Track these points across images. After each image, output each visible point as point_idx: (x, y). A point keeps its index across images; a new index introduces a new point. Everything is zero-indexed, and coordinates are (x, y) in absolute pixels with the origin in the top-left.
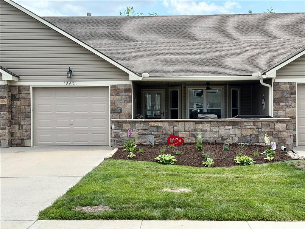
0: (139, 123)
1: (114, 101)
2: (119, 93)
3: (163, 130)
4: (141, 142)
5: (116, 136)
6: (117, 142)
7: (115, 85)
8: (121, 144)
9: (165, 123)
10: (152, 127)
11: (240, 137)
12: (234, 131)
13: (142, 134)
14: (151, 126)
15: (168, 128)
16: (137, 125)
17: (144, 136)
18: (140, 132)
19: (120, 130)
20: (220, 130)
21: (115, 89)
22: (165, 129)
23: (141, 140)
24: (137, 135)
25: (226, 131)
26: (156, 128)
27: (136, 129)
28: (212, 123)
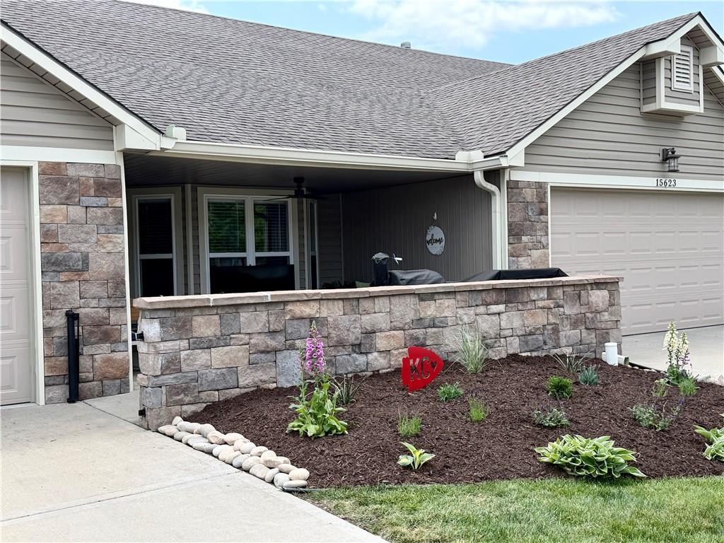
0: (252, 309)
1: (53, 227)
2: (77, 195)
3: (330, 331)
4: (261, 381)
5: (168, 368)
6: (173, 390)
7: (59, 164)
8: (187, 399)
9: (336, 303)
10: (295, 322)
11: (521, 336)
12: (509, 317)
13: (262, 352)
14: (293, 318)
15: (345, 321)
16: (244, 316)
17: (269, 357)
18: (255, 345)
19: (184, 343)
20: (478, 317)
21: (57, 181)
22: (336, 327)
23: (259, 373)
24: (244, 358)
25: (493, 321)
26: (307, 322)
27: (240, 333)
28: (459, 297)
